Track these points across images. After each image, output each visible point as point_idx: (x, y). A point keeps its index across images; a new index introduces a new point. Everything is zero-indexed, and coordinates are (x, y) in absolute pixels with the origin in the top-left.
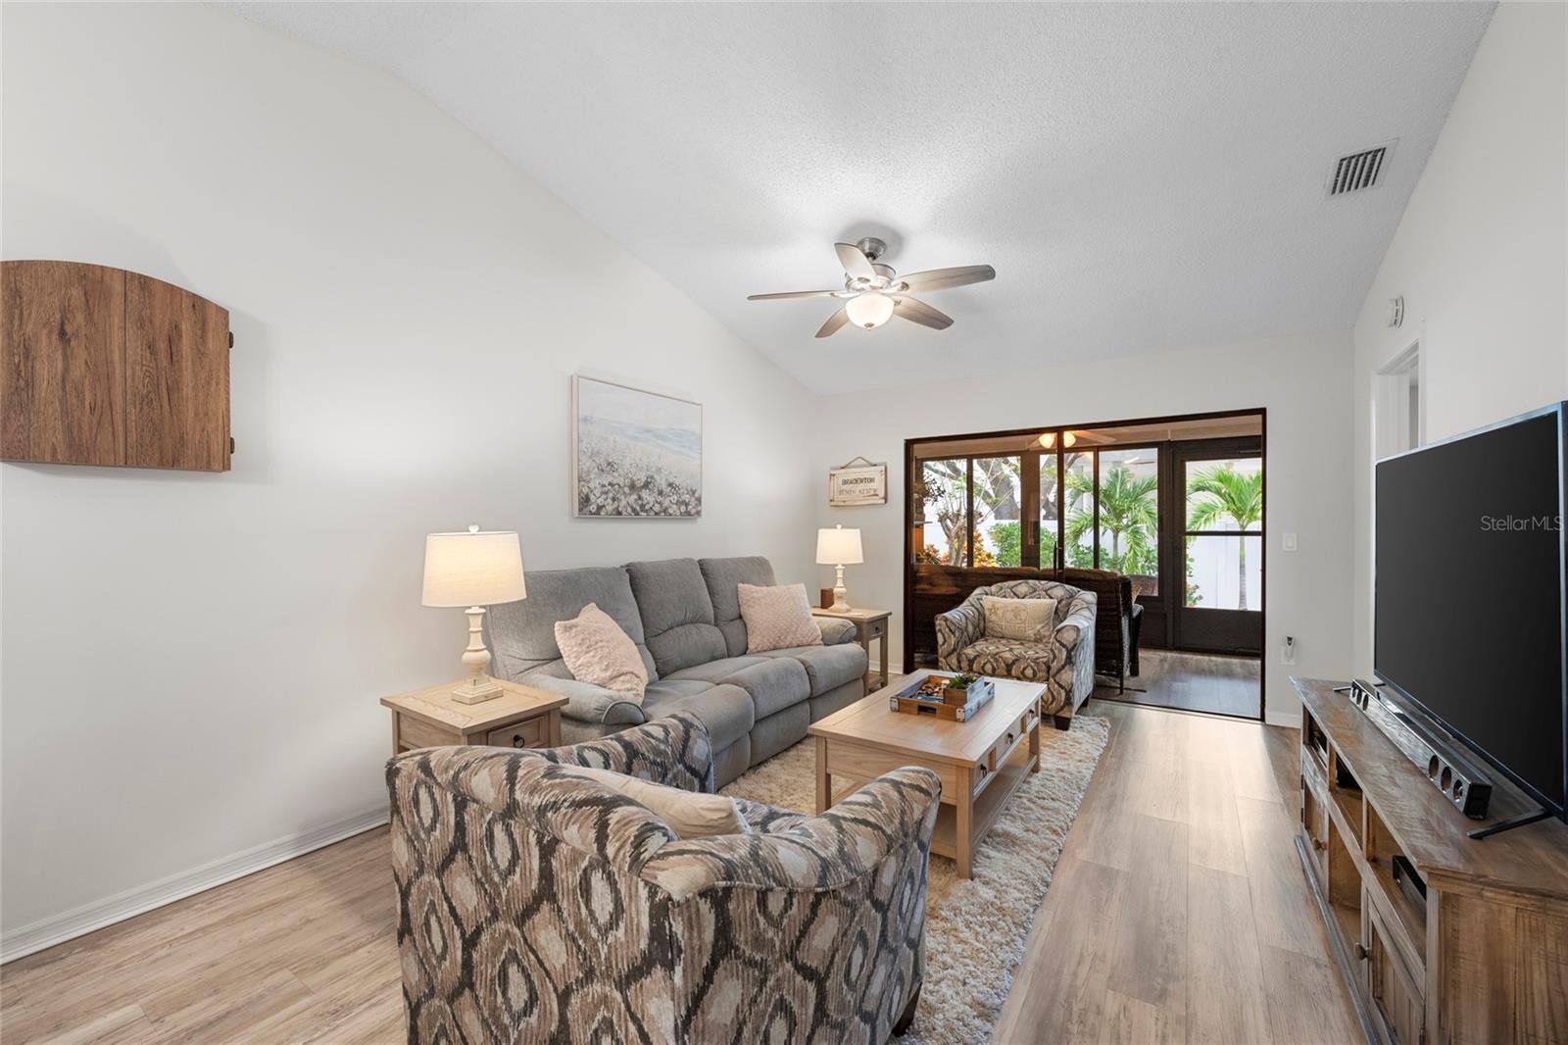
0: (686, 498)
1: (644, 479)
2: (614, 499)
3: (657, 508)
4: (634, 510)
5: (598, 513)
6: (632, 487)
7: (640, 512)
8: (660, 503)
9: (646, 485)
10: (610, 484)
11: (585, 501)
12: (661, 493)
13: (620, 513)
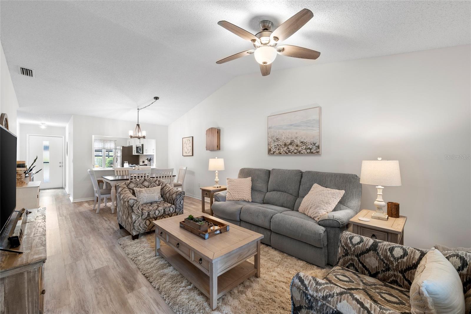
0: (311, 147)
1: (290, 142)
2: (278, 149)
3: (295, 151)
4: (286, 152)
5: (273, 154)
6: (285, 145)
7: (288, 153)
8: (297, 149)
9: (291, 144)
10: (277, 145)
11: (270, 150)
12: (297, 146)
13: (281, 154)
